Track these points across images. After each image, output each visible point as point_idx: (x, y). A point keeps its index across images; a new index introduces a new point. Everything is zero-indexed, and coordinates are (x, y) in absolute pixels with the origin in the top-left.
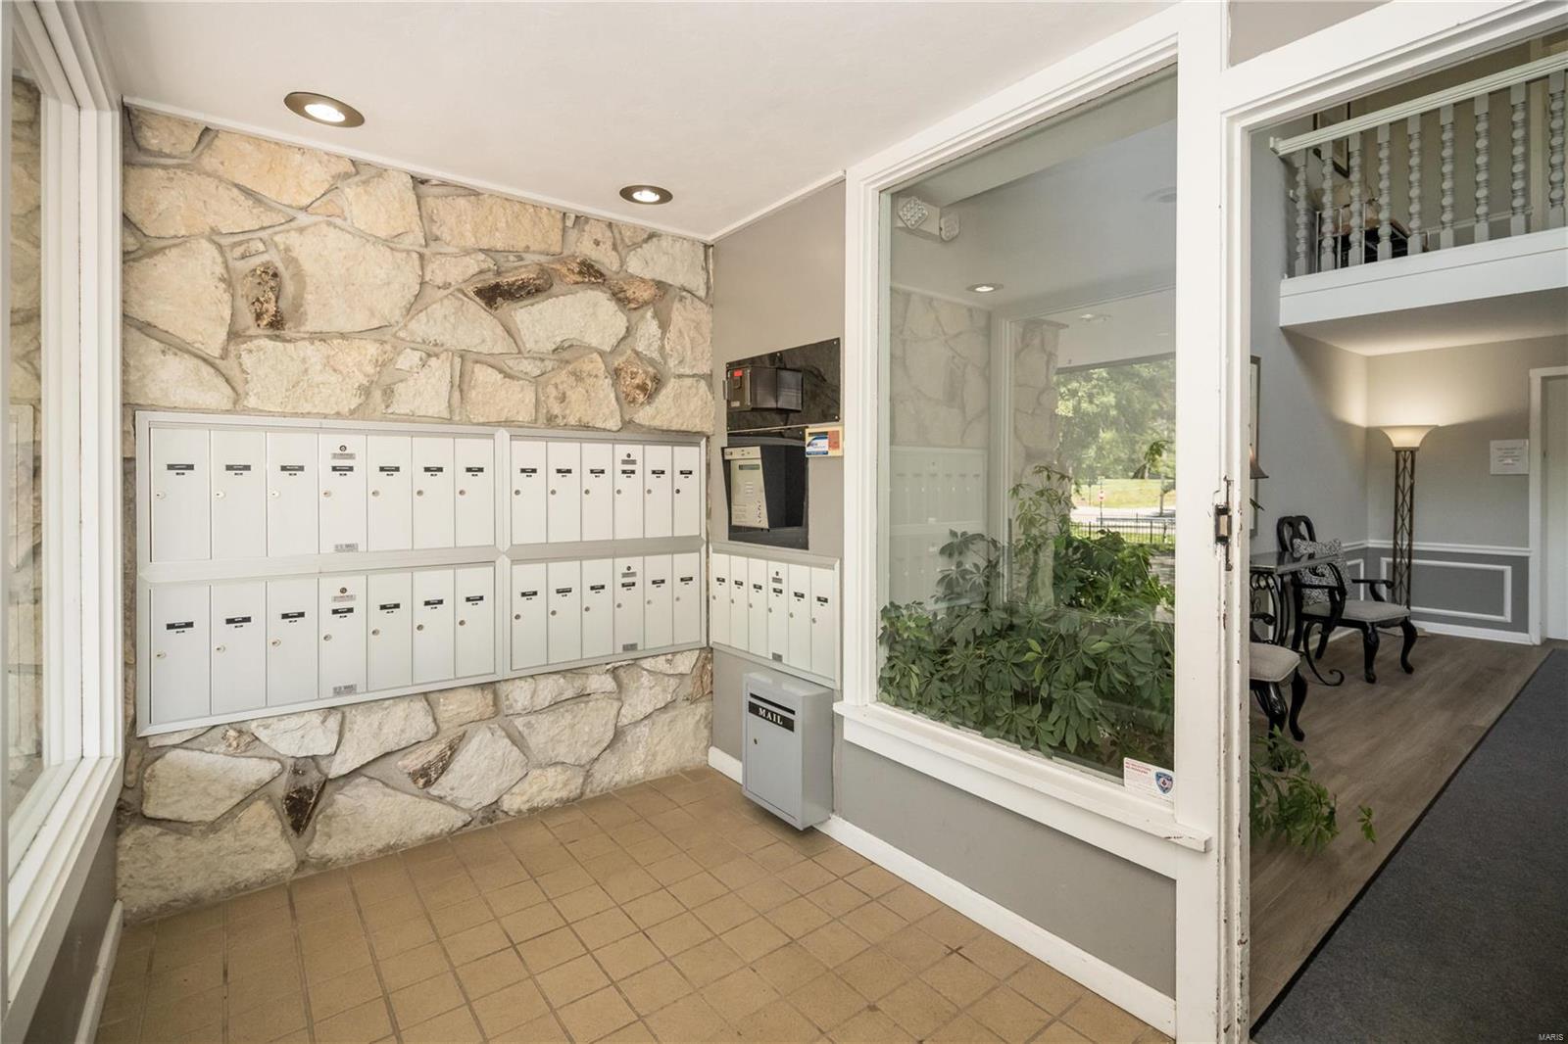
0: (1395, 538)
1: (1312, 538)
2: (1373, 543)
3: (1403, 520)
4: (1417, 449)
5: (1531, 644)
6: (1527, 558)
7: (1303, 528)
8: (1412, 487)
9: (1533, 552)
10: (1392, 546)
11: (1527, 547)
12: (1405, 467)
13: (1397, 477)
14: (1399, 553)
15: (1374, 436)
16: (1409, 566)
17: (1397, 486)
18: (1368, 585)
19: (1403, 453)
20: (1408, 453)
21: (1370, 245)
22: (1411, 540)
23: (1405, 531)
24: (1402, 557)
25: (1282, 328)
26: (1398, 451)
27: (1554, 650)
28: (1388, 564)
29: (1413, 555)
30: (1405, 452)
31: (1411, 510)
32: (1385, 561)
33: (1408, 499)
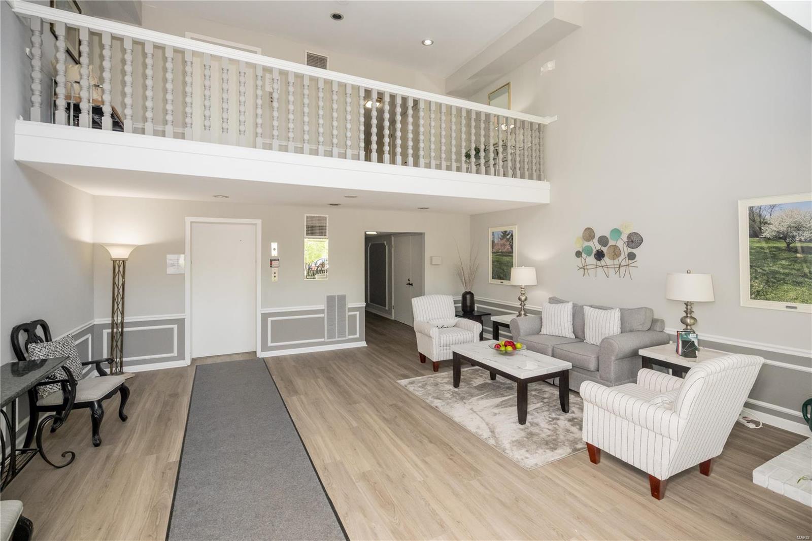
0: (113, 317)
1: (48, 338)
2: (97, 321)
3: (118, 305)
4: (127, 259)
5: (186, 365)
6: (184, 319)
7: (39, 331)
8: (123, 285)
9: (186, 316)
10: (111, 322)
11: (184, 313)
12: (119, 271)
13: (114, 278)
14: (115, 326)
15: (98, 249)
16: (122, 333)
17: (114, 283)
18: (95, 364)
19: (118, 262)
20: (121, 262)
21: (96, 117)
22: (123, 318)
23: (119, 312)
24: (117, 329)
25: (16, 161)
26: (114, 261)
27: (197, 366)
28: (108, 333)
29: (124, 325)
30: (119, 261)
31: (123, 298)
32: (106, 332)
33: (121, 291)
